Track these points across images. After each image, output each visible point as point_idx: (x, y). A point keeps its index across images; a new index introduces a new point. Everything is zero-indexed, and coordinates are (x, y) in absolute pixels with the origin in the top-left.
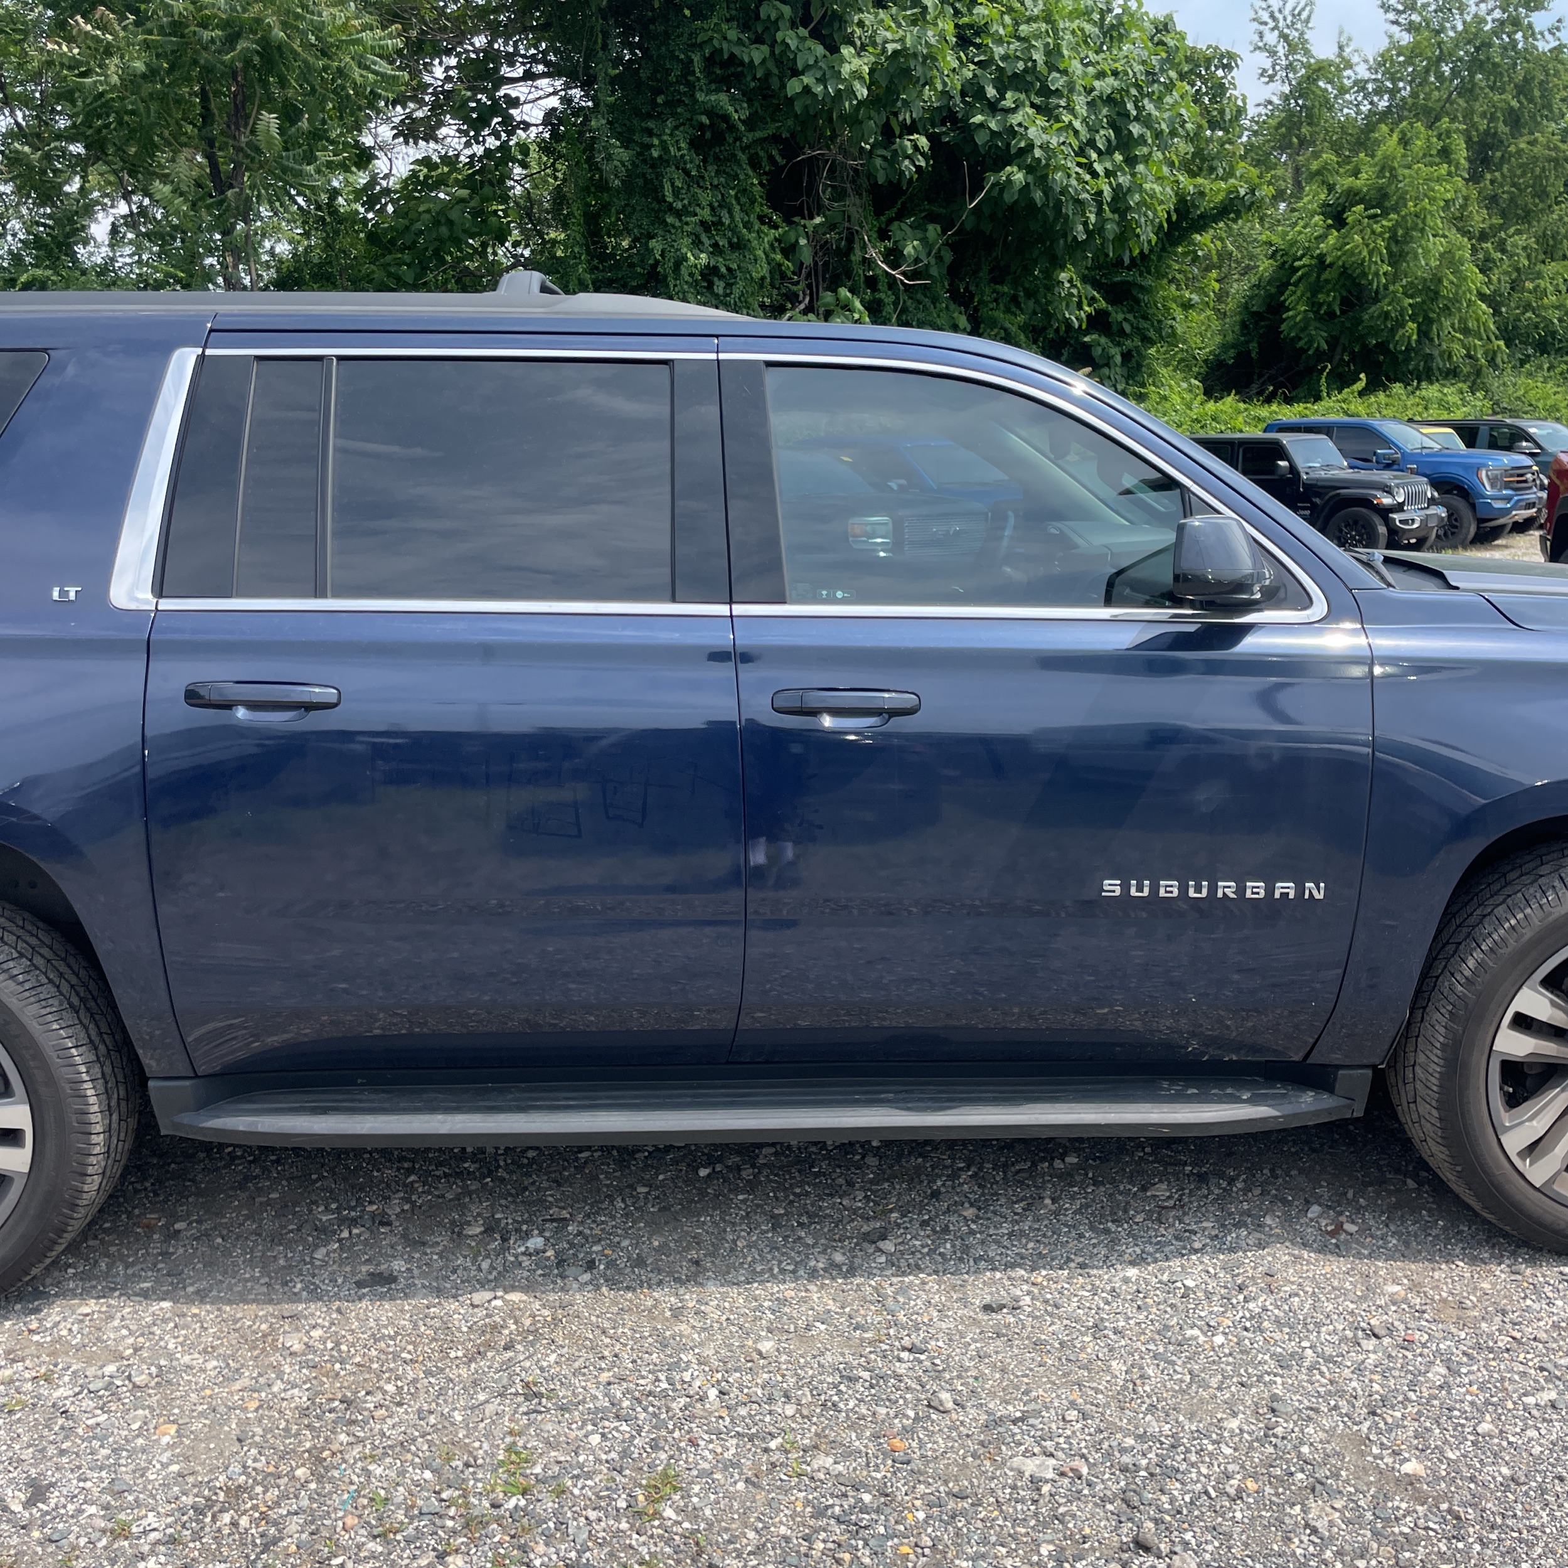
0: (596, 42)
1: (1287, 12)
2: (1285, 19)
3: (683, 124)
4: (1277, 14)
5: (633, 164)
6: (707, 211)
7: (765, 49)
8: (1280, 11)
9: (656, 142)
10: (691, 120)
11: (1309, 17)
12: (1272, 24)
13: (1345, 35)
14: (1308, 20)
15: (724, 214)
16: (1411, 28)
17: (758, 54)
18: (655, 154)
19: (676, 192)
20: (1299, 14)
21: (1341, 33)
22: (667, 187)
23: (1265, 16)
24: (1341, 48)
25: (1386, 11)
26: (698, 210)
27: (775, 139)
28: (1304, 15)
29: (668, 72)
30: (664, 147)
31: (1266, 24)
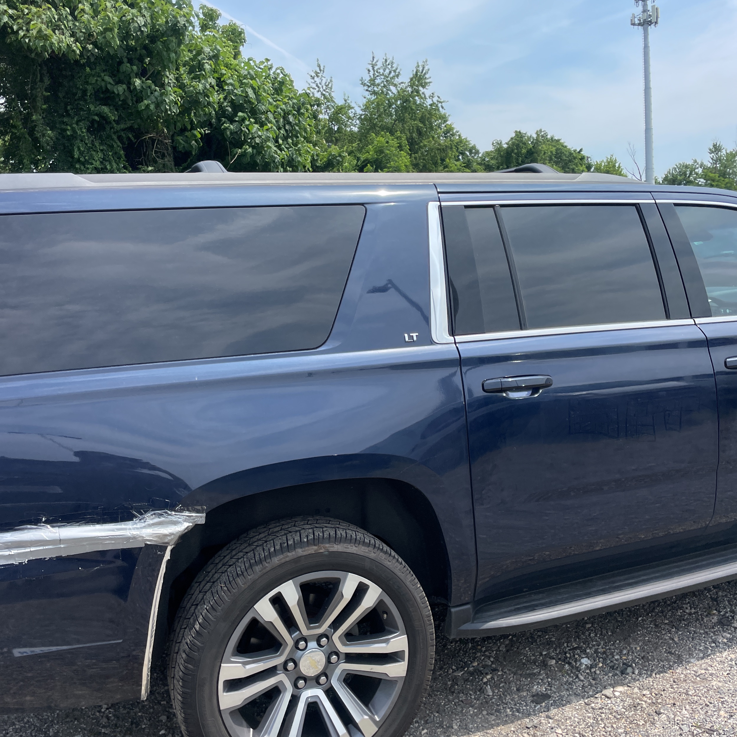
0: (37, 78)
1: (323, 84)
2: (322, 88)
3: (84, 120)
4: (319, 85)
5: (57, 139)
6: (98, 162)
7: (124, 86)
8: (320, 83)
9: (69, 128)
10: (88, 118)
11: (332, 86)
12: (317, 89)
13: (347, 95)
14: (331, 88)
15: (107, 163)
16: (374, 93)
17: (121, 89)
18: (69, 133)
19: (81, 153)
20: (328, 85)
21: (345, 95)
22: (76, 150)
23: (314, 86)
24: (345, 101)
25: (364, 86)
26: (94, 162)
27: (131, 129)
28: (330, 86)
29: (75, 94)
30: (73, 130)
31: (315, 89)
